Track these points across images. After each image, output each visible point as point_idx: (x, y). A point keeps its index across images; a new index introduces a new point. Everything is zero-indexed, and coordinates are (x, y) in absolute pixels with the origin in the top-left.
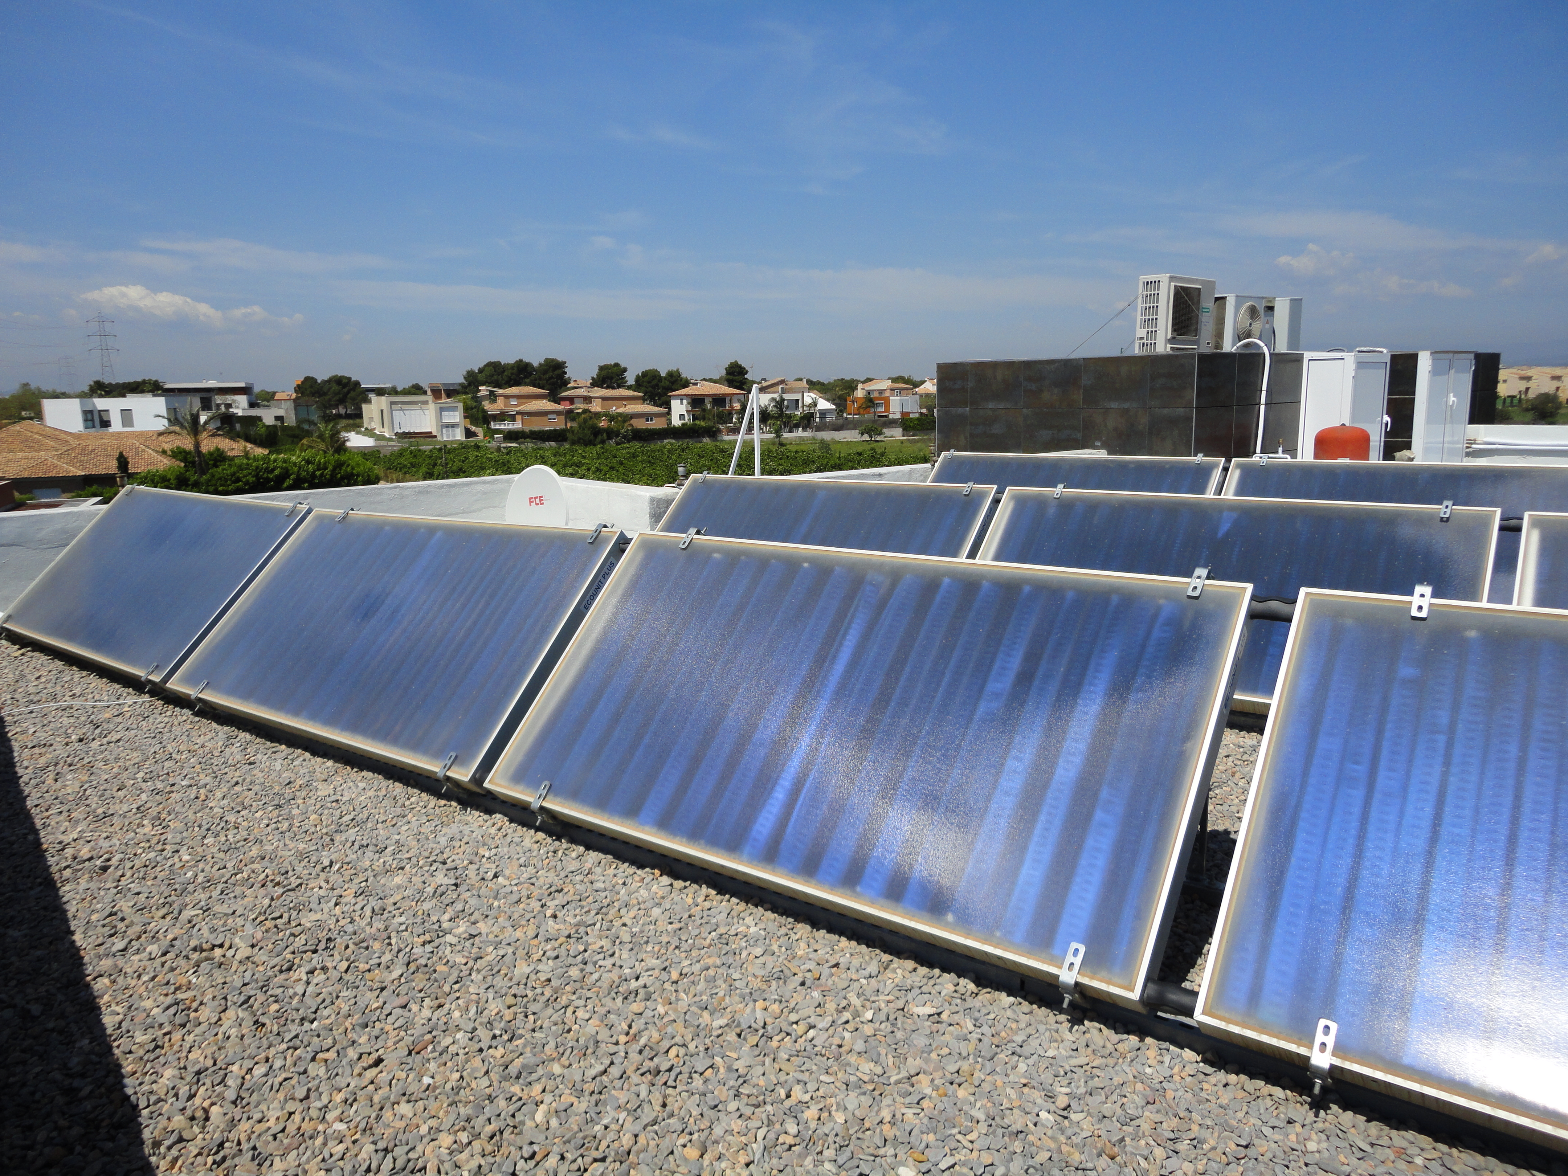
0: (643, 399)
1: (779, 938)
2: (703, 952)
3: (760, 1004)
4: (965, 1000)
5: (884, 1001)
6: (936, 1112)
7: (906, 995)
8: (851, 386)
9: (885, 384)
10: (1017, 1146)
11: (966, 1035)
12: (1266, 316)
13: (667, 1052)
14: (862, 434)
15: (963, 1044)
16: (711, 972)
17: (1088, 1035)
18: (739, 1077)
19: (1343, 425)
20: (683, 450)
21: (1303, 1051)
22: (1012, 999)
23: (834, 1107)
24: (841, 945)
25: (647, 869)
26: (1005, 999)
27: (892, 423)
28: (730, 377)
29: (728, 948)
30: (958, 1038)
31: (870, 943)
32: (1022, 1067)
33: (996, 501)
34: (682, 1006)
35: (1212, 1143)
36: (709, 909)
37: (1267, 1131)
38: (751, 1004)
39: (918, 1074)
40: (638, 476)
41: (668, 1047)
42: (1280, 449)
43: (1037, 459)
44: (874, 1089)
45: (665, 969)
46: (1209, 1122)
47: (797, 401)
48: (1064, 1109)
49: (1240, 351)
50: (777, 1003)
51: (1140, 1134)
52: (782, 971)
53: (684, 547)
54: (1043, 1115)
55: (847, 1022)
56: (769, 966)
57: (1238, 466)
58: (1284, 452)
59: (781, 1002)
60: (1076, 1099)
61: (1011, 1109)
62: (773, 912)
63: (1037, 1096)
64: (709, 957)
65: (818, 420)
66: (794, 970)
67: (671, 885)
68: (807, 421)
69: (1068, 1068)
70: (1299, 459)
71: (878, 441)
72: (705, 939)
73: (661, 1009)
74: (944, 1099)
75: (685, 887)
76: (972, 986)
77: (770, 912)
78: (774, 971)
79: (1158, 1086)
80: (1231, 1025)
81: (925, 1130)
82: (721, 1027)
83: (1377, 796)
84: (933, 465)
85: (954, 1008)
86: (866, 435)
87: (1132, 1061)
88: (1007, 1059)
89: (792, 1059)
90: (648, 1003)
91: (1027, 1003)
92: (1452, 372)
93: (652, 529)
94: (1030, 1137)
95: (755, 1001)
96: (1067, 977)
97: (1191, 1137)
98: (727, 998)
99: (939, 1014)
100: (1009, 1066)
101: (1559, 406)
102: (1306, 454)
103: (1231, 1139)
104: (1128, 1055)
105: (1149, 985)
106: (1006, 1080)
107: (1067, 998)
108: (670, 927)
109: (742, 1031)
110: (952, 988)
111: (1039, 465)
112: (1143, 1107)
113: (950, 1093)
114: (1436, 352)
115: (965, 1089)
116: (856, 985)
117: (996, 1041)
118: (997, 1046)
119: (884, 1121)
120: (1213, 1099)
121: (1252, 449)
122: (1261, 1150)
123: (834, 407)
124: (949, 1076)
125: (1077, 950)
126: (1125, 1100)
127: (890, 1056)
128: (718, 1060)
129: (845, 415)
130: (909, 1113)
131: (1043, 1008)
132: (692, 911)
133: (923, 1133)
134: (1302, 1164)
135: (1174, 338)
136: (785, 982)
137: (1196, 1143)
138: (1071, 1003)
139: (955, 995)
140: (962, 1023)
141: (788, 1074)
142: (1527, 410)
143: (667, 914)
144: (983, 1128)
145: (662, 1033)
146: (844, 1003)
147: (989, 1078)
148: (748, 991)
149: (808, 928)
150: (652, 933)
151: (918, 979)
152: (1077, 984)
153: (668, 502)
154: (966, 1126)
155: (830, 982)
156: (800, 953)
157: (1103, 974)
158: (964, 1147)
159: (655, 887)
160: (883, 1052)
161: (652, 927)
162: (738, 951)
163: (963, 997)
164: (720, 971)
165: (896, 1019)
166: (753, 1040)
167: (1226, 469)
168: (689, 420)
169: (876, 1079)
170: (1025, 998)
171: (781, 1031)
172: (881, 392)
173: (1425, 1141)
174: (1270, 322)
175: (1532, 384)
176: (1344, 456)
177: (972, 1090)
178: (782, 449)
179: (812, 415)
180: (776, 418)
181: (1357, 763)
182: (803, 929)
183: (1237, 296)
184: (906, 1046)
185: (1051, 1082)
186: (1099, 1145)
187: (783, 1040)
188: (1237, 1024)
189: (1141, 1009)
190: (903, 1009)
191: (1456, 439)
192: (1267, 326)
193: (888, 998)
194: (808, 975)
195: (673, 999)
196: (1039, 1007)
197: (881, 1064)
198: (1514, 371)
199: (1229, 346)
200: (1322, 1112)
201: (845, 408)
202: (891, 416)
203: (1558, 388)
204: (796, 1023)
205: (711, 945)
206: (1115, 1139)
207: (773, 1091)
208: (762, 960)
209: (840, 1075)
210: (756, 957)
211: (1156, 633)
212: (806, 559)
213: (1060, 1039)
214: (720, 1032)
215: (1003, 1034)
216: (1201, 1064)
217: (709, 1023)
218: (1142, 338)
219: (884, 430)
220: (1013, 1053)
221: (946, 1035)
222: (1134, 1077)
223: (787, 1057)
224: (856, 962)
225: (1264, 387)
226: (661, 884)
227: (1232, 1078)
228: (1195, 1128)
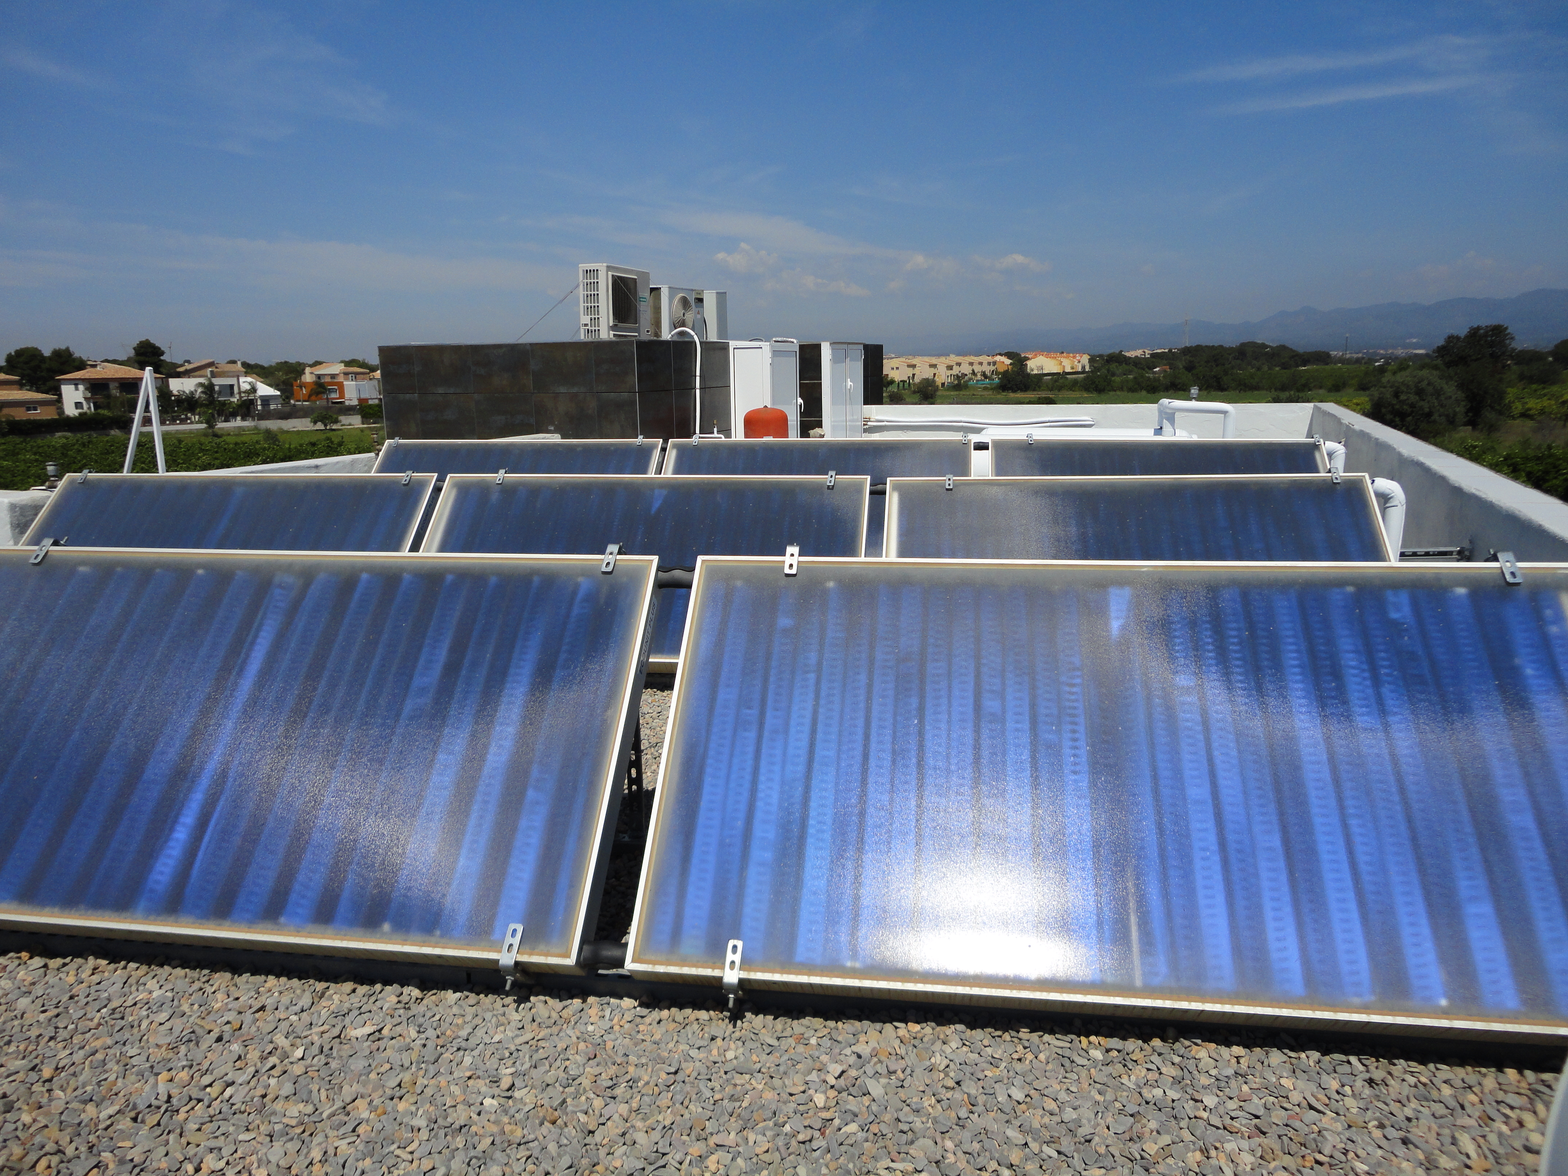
0: (20, 385)
1: (191, 995)
2: (88, 1035)
3: (164, 1076)
4: (409, 1008)
5: (316, 1033)
6: (373, 1134)
7: (343, 1021)
8: (297, 370)
9: (338, 368)
10: (459, 1141)
11: (409, 1044)
12: (696, 307)
13: (34, 1166)
14: (315, 423)
15: (405, 1055)
16: (99, 1056)
17: (533, 1011)
18: (135, 1166)
19: (766, 407)
20: (84, 445)
21: (716, 973)
22: (458, 995)
23: (255, 1165)
24: (267, 985)
25: (11, 954)
26: (451, 996)
27: (349, 410)
28: (142, 358)
29: (123, 1023)
30: (400, 1050)
31: (302, 974)
32: (468, 1060)
33: (437, 490)
34: (57, 1106)
35: (646, 1078)
36: (99, 983)
37: (694, 1053)
38: (152, 1080)
39: (354, 1101)
40: (19, 478)
41: (35, 1159)
42: (715, 430)
43: (486, 444)
44: (304, 1131)
45: (33, 1069)
46: (644, 1061)
47: (232, 386)
48: (508, 1090)
49: (676, 339)
50: (186, 1069)
51: (581, 1091)
52: (193, 1032)
53: (37, 561)
54: (488, 1102)
55: (273, 1067)
56: (176, 1032)
57: (675, 446)
58: (718, 432)
59: (191, 1067)
60: (521, 1076)
61: (455, 1106)
62: (184, 968)
63: (481, 1085)
64: (97, 1039)
65: (259, 408)
66: (208, 1028)
67: (45, 966)
68: (246, 408)
69: (513, 1048)
70: (733, 439)
71: (334, 430)
72: (92, 1020)
73: (26, 1118)
74: (383, 1118)
75: (65, 965)
76: (416, 993)
77: (179, 969)
78: (184, 1033)
79: (599, 1041)
80: (657, 966)
81: (359, 1157)
82: (110, 1117)
83: (766, 734)
84: (377, 455)
85: (397, 1020)
86: (319, 423)
87: (576, 1023)
88: (452, 1057)
89: (204, 1127)
90: (8, 1115)
91: (474, 994)
92: (848, 360)
93: (16, 543)
94: (474, 1129)
95: (157, 1074)
96: (507, 959)
97: (627, 1079)
98: (120, 1080)
99: (380, 1031)
100: (454, 1064)
101: (936, 389)
102: (738, 434)
103: (661, 1069)
104: (572, 1019)
105: (585, 947)
106: (450, 1078)
107: (510, 979)
108: (42, 1017)
109: (138, 1114)
110: (395, 1000)
111: (489, 451)
112: (584, 1065)
113: (390, 1109)
114: (834, 343)
115: (407, 1101)
116: (284, 1026)
117: (440, 1042)
118: (442, 1047)
119: (314, 1162)
120: (648, 1038)
121: (692, 431)
122: (688, 1072)
123: (278, 393)
124: (389, 1092)
125: (515, 931)
126: (568, 1063)
127: (322, 1090)
128: (106, 1156)
129: (292, 402)
130: (343, 1144)
131: (490, 996)
132: (74, 991)
133: (358, 1160)
134: (722, 1073)
135: (616, 325)
136: (197, 1044)
137: (632, 1083)
138: (514, 984)
139: (399, 1006)
140: (405, 1033)
141: (198, 1146)
142: (914, 392)
143: (39, 1002)
144: (424, 1135)
145: (27, 1146)
146: (270, 1048)
147: (433, 1082)
148: (148, 1065)
149: (228, 975)
150: (17, 1029)
151: (358, 1000)
152: (517, 963)
153: (36, 508)
154: (406, 1139)
155: (254, 1029)
156: (217, 1006)
157: (542, 947)
158: (404, 1161)
159: (22, 973)
160: (314, 1087)
161: (16, 1023)
162: (136, 1024)
163: (407, 1006)
164: (111, 1052)
165: (331, 1049)
166: (152, 1120)
167: (664, 450)
168: (88, 408)
169: (306, 1119)
170: (471, 991)
171: (191, 1099)
172: (333, 376)
173: (818, 1022)
174: (701, 312)
175: (917, 371)
176: (768, 435)
177: (413, 1100)
178: (218, 440)
179: (252, 402)
180: (207, 406)
181: (749, 708)
182: (222, 979)
183: (670, 288)
184: (342, 1074)
185: (496, 1066)
186: (541, 1114)
187: (193, 1108)
188: (662, 964)
189: (579, 972)
190: (339, 1036)
191: (855, 417)
192: (699, 316)
193: (322, 1029)
194: (227, 1028)
195: (44, 1101)
196: (486, 996)
197: (312, 1102)
198: (904, 360)
199: (667, 335)
200: (739, 1022)
201: (292, 394)
202: (347, 403)
203: (935, 374)
204: (210, 1085)
205: (100, 1024)
206: (556, 1103)
207: (178, 1169)
208: (168, 1025)
209: (262, 1128)
210: (161, 1024)
211: (576, 611)
212: (200, 565)
213: (506, 1022)
214: (108, 1122)
215: (449, 1033)
216: (638, 1009)
217: (95, 1117)
218: (586, 325)
219: (341, 418)
220: (459, 1049)
221: (388, 1050)
222: (578, 1038)
223: (197, 1126)
224: (285, 1000)
225: (698, 373)
226: (31, 968)
227: (665, 1013)
228: (631, 1069)
